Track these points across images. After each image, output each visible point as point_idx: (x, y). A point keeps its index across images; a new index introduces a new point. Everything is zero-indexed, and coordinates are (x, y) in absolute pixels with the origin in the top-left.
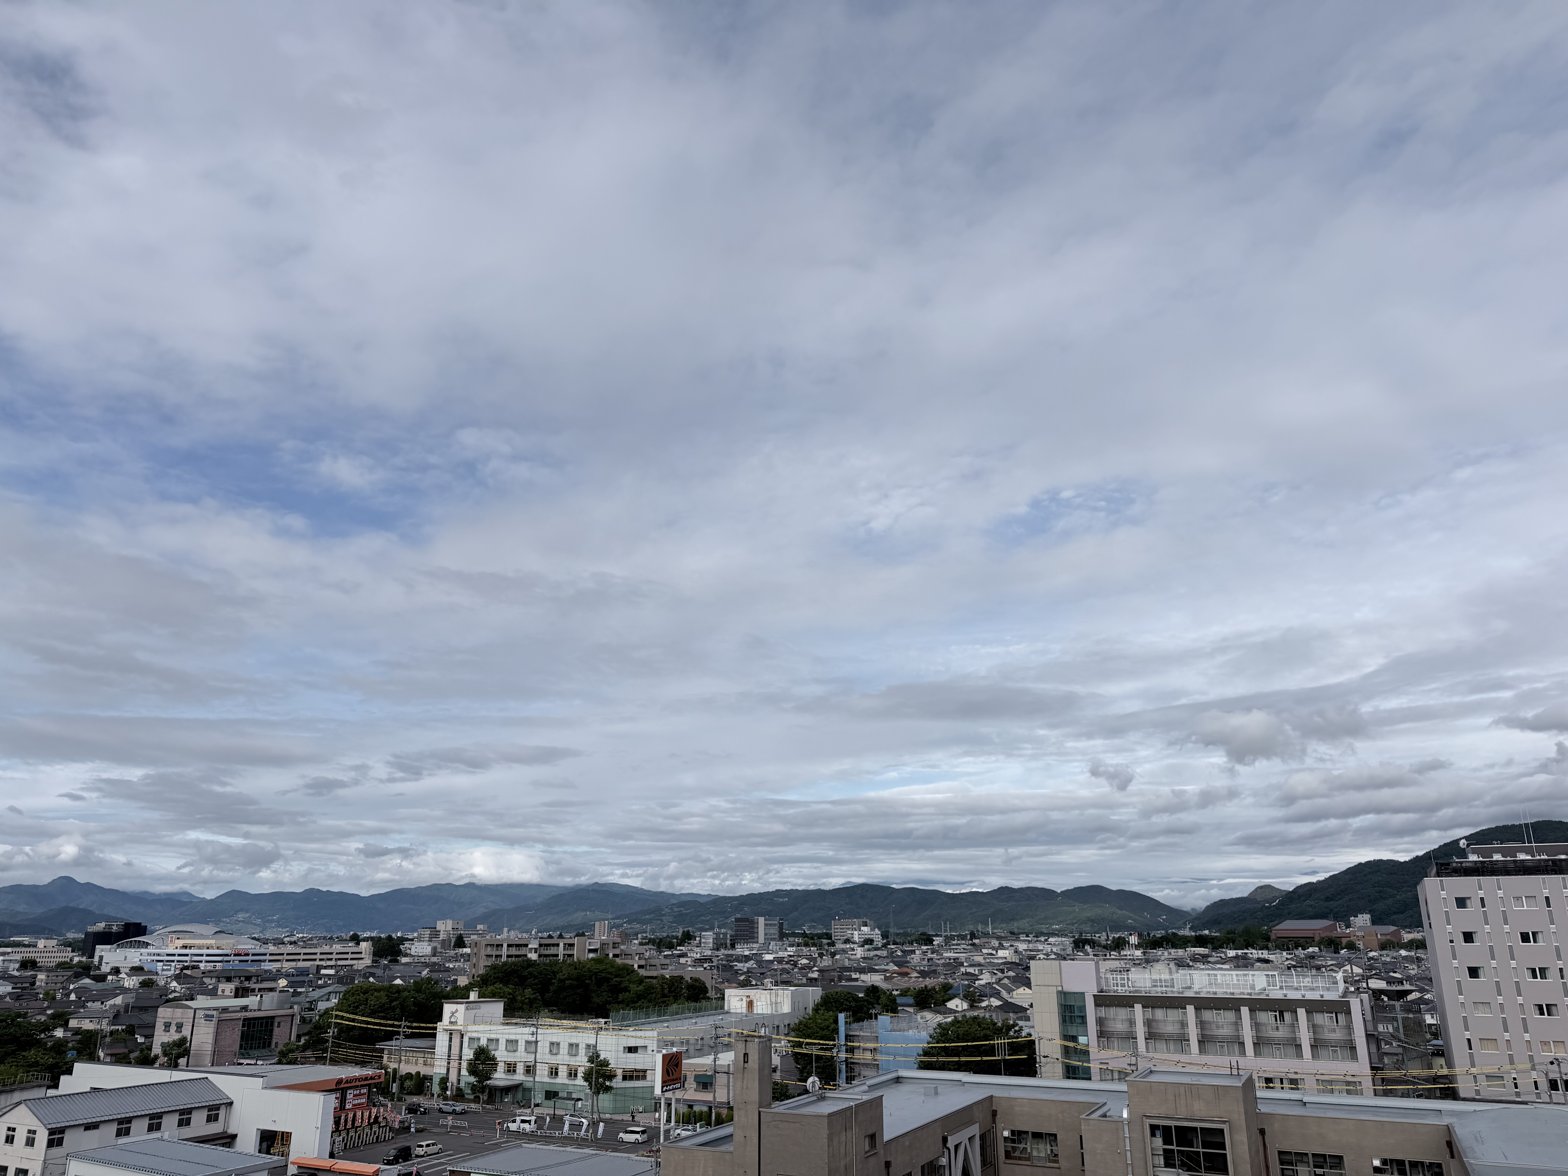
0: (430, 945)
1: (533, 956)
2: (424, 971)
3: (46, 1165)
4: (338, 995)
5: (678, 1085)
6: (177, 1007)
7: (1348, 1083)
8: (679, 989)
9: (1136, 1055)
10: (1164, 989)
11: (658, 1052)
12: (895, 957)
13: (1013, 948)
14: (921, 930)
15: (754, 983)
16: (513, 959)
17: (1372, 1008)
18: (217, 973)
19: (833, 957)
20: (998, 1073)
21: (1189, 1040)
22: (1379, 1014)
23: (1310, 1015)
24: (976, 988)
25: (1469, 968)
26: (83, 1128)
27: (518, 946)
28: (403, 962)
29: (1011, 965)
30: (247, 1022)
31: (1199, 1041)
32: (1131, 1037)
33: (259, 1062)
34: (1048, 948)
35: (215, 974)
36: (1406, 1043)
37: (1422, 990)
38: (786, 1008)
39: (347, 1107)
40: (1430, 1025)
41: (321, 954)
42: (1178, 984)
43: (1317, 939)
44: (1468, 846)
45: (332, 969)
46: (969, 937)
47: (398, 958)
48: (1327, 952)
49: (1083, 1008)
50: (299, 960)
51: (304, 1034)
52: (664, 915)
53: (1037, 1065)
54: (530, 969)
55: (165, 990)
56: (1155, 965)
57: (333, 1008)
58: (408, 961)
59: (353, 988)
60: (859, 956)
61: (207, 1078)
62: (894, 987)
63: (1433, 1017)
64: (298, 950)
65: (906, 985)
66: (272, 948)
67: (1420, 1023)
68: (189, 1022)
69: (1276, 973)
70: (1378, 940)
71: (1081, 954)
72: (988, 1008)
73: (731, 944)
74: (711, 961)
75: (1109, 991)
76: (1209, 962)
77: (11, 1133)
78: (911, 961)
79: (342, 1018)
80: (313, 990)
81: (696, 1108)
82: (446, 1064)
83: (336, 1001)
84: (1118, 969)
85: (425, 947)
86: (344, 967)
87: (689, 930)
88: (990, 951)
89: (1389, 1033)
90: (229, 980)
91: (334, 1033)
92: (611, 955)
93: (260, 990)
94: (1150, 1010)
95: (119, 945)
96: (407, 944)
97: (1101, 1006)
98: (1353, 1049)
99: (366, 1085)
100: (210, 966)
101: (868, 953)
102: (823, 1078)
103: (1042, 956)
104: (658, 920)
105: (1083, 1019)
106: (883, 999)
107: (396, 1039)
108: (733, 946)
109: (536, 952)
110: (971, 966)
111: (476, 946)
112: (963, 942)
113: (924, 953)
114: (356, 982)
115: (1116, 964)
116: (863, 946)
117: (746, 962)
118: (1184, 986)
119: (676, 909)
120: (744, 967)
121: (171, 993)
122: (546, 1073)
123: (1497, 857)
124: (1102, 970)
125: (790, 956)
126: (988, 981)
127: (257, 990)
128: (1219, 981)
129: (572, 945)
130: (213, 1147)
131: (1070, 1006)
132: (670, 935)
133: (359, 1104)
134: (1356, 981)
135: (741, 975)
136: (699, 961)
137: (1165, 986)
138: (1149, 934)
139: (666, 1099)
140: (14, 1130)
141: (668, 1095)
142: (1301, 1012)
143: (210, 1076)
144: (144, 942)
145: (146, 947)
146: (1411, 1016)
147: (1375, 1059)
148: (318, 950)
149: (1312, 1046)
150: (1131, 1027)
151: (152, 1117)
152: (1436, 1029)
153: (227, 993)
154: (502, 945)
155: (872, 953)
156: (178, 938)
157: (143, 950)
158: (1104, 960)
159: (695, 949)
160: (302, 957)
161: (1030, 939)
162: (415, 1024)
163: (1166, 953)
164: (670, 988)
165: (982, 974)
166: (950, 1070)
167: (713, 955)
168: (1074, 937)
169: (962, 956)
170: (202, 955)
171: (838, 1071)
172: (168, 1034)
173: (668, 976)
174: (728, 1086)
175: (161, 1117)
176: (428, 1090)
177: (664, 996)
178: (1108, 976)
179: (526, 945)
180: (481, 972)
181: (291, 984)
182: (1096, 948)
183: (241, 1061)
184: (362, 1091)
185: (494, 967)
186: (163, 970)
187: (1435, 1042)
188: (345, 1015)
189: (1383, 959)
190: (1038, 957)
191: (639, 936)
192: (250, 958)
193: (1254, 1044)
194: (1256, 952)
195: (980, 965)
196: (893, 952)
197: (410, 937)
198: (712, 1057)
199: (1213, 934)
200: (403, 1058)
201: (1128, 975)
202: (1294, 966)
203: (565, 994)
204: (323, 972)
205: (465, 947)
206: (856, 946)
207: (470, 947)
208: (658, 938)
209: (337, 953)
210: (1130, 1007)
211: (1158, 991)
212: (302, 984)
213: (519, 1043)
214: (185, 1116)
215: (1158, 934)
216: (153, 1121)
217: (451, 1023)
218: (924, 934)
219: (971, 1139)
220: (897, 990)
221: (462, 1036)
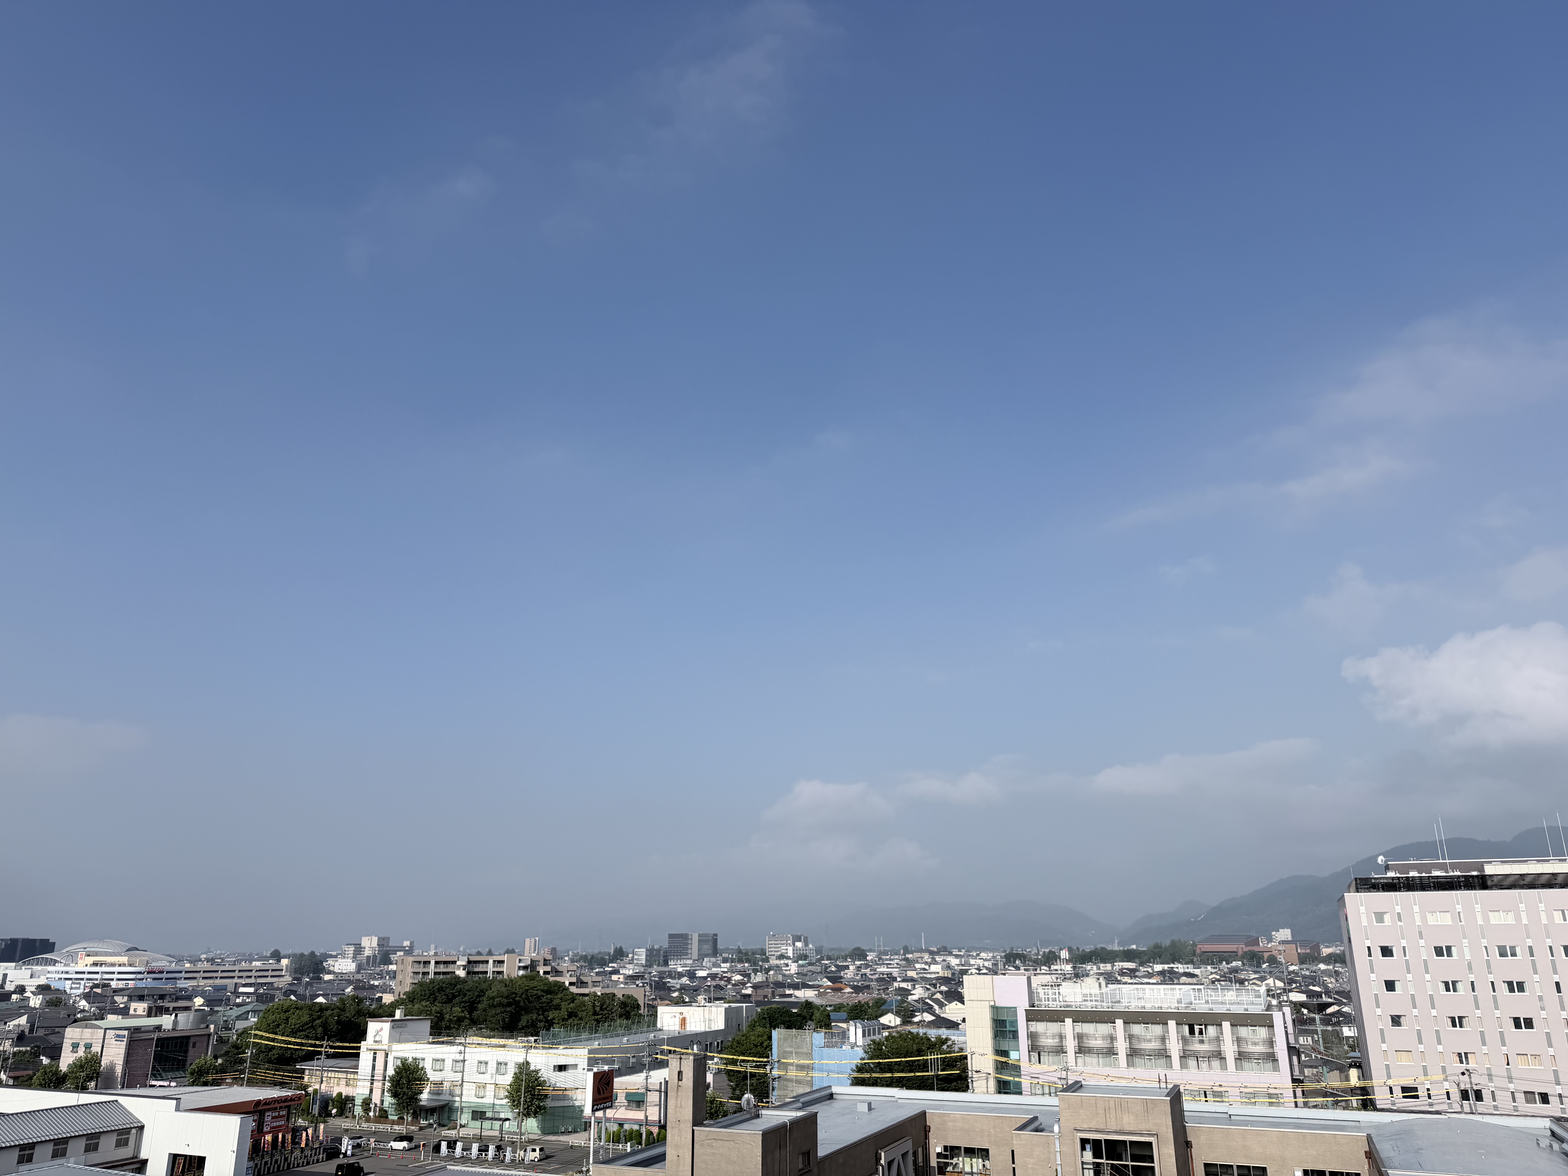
0: (353, 962)
1: (461, 973)
2: (347, 988)
4: (257, 1013)
5: (609, 1104)
6: (86, 1027)
7: (1270, 1096)
8: (611, 1007)
9: (1067, 1070)
10: (1094, 1003)
11: (589, 1070)
12: (828, 973)
13: (945, 963)
14: (855, 945)
15: (687, 1000)
16: (441, 977)
17: (1294, 1021)
18: (130, 991)
19: (767, 973)
20: (930, 1088)
21: (1117, 1054)
22: (1299, 1027)
23: (1235, 1028)
24: (909, 1003)
25: (1385, 981)
27: (445, 963)
28: (325, 979)
29: (945, 980)
30: (161, 1042)
31: (1127, 1055)
32: (1060, 1050)
33: (173, 1084)
34: (981, 962)
35: (127, 992)
36: (1326, 1055)
37: (1340, 1003)
38: (719, 1024)
39: (265, 1130)
40: (1348, 1038)
41: (240, 971)
42: (1107, 998)
43: (1240, 953)
45: (251, 987)
46: (902, 952)
47: (321, 975)
48: (1250, 965)
49: (1014, 1023)
50: (217, 978)
51: (221, 1056)
53: (969, 1080)
54: (458, 987)
55: (74, 1009)
56: (1086, 979)
57: (251, 1028)
58: (332, 978)
59: (273, 1006)
60: (793, 972)
61: (117, 1101)
62: (828, 1003)
63: (1350, 1030)
64: (214, 968)
65: (839, 1001)
66: (188, 965)
67: (1338, 1035)
68: (98, 1043)
69: (1202, 987)
70: (1299, 954)
71: (1013, 969)
72: (920, 1023)
73: (664, 961)
74: (642, 977)
75: (1040, 1006)
76: (1137, 976)
78: (845, 976)
79: (261, 1037)
80: (231, 1009)
81: (627, 1127)
82: (369, 1084)
83: (256, 1020)
84: (1050, 984)
85: (349, 964)
86: (264, 985)
87: (621, 948)
88: (923, 966)
89: (1309, 1045)
90: (141, 998)
91: (252, 1053)
92: (541, 973)
93: (175, 1009)
94: (1080, 1024)
95: (24, 962)
96: (330, 961)
97: (1033, 1021)
98: (1275, 1060)
99: (286, 1107)
100: (121, 984)
101: (802, 968)
102: (756, 1096)
103: (974, 971)
105: (1015, 1035)
106: (817, 1015)
107: (318, 1059)
108: (666, 963)
109: (464, 969)
110: (904, 981)
111: (402, 963)
112: (897, 957)
113: (859, 968)
114: (277, 1000)
115: (1047, 979)
116: (797, 962)
117: (679, 979)
118: (1114, 1000)
120: (677, 983)
121: (79, 1012)
122: (473, 1092)
123: (1413, 874)
124: (1034, 985)
125: (724, 972)
126: (921, 996)
127: (171, 1009)
128: (1147, 996)
129: (503, 962)
130: (122, 1173)
131: (1003, 1020)
132: (602, 951)
133: (279, 1126)
134: (1277, 994)
135: (674, 991)
136: (632, 978)
137: (1095, 1001)
138: (1078, 949)
139: (595, 1118)
141: (600, 1114)
142: (1226, 1025)
143: (120, 1099)
144: (51, 959)
145: (54, 965)
146: (1330, 1028)
147: (1296, 1072)
148: (236, 968)
149: (1236, 1059)
150: (1061, 1041)
151: (57, 1142)
152: (1354, 1041)
153: (140, 1012)
154: (429, 962)
155: (805, 969)
156: (89, 955)
157: (50, 968)
158: (1035, 975)
159: (627, 966)
160: (219, 974)
161: (962, 953)
162: (338, 1044)
163: (1095, 967)
164: (602, 1006)
165: (914, 988)
166: (883, 1086)
167: (647, 972)
168: (1005, 951)
169: (895, 972)
170: (114, 973)
171: (771, 1088)
172: (75, 1055)
173: (599, 994)
174: (660, 1105)
175: (67, 1143)
176: (349, 1112)
177: (595, 1014)
178: (1038, 991)
179: (454, 962)
180: (407, 990)
181: (209, 1002)
182: (1027, 962)
183: (154, 1083)
184: (281, 1113)
185: (421, 984)
186: (71, 988)
187: (1352, 1054)
188: (264, 1034)
189: (1303, 973)
190: (970, 972)
191: (570, 952)
192: (165, 975)
193: (1181, 1057)
194: (1182, 966)
195: (912, 980)
196: (827, 968)
197: (334, 953)
198: (644, 1075)
199: (1140, 949)
200: (324, 1079)
201: (1059, 989)
202: (1219, 980)
203: (494, 1012)
204: (242, 990)
205: (391, 964)
206: (790, 962)
207: (396, 964)
208: (589, 955)
209: (257, 971)
210: (1060, 1022)
211: (1089, 1006)
212: (219, 1002)
213: (446, 1062)
214: (92, 1141)
215: (1087, 948)
216: (58, 1147)
217: (376, 1042)
218: (858, 949)
219: (904, 1155)
220: (830, 1006)
221: (387, 1055)
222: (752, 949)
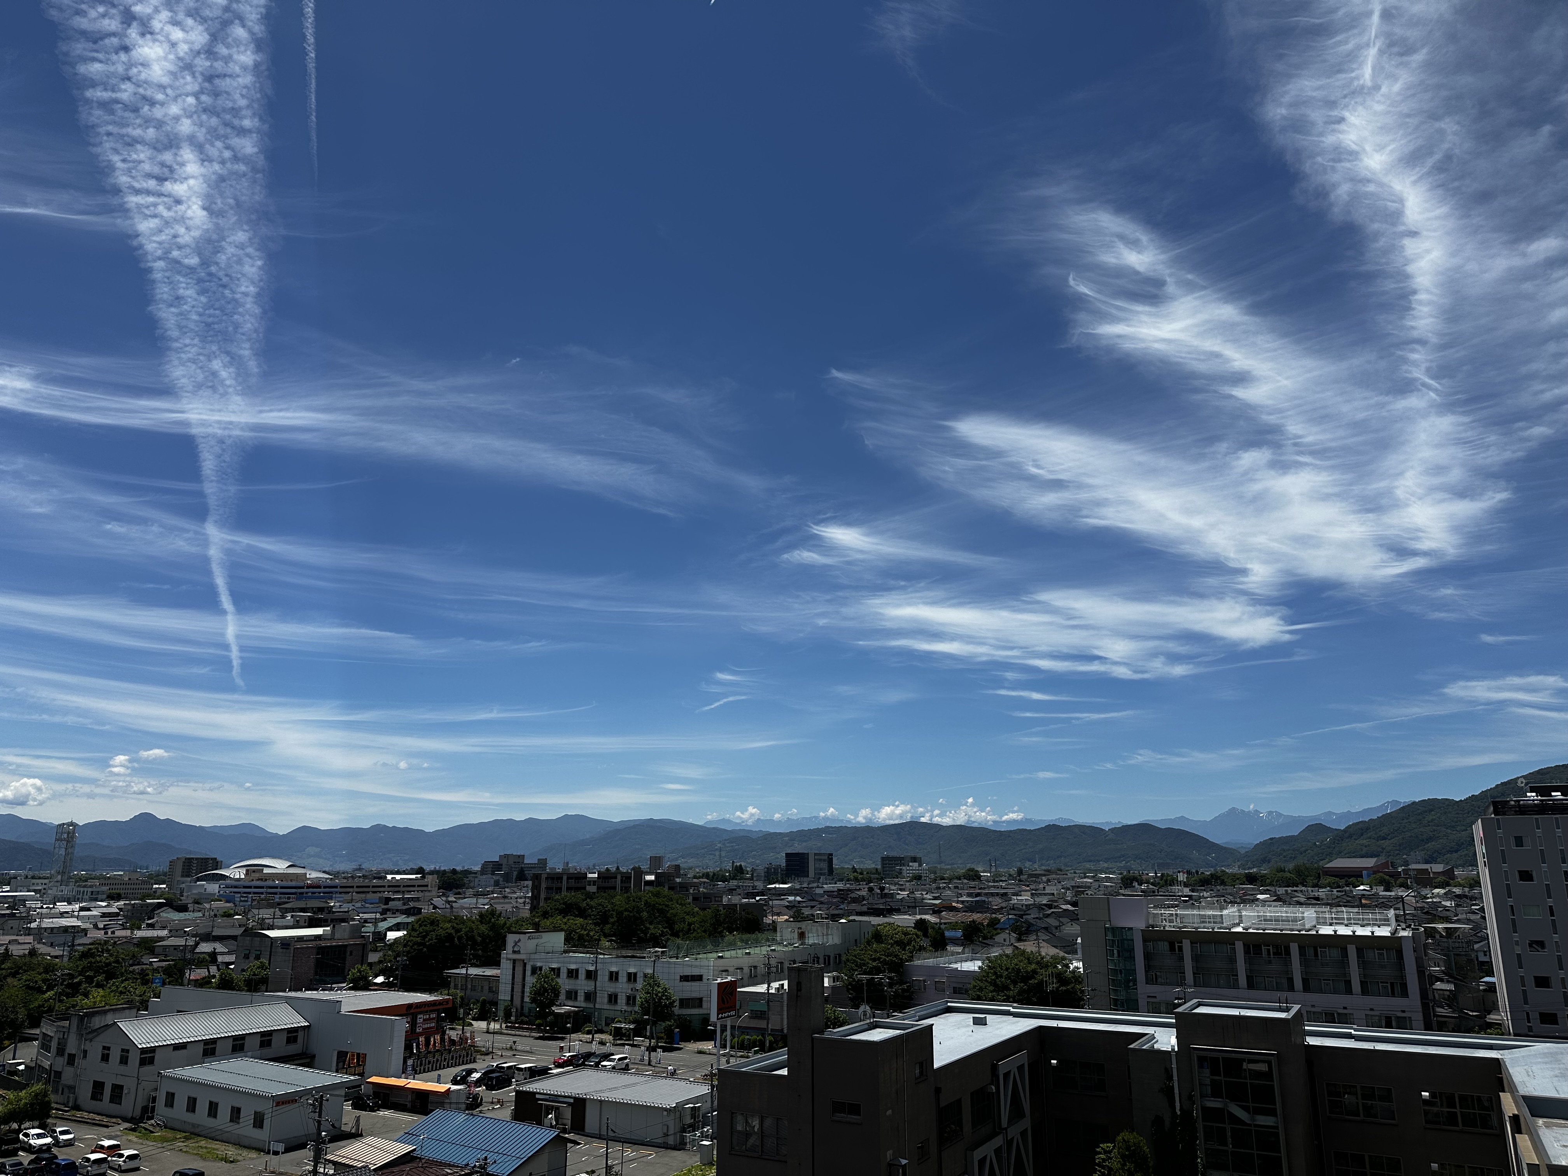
0: (492, 878)
1: (592, 889)
3: (140, 1081)
5: (733, 1013)
6: (255, 936)
8: (733, 918)
10: (1213, 925)
11: (714, 981)
14: (969, 866)
16: (573, 891)
21: (1237, 976)
23: (1359, 950)
24: (1023, 922)
26: (172, 1047)
27: (577, 879)
30: (321, 950)
31: (1247, 977)
32: (1177, 970)
33: (334, 989)
38: (837, 940)
39: (418, 1030)
40: (1483, 963)
42: (1227, 920)
44: (1526, 784)
46: (1016, 874)
47: (463, 890)
49: (1131, 944)
50: (368, 892)
52: (717, 849)
54: (589, 901)
58: (473, 893)
59: (420, 919)
62: (942, 922)
63: (1485, 955)
64: (367, 883)
65: (953, 919)
66: (342, 881)
68: (266, 951)
69: (1326, 910)
71: (1129, 891)
72: (1036, 942)
74: (762, 894)
75: (1157, 926)
77: (106, 1052)
81: (751, 1035)
82: (510, 991)
83: (405, 931)
84: (1167, 906)
85: (488, 880)
87: (741, 865)
88: (1038, 887)
92: (667, 888)
93: (332, 920)
94: (1198, 945)
96: (471, 878)
97: (1150, 941)
98: (1403, 985)
99: (435, 1010)
100: (284, 898)
104: (711, 854)
105: (1131, 953)
106: (932, 933)
107: (463, 967)
109: (594, 885)
111: (537, 879)
112: (1011, 878)
115: (1164, 901)
116: (911, 881)
118: (1233, 922)
119: (728, 845)
122: (606, 1000)
125: (840, 890)
126: (1036, 917)
127: (329, 921)
129: (630, 878)
130: (293, 1067)
132: (723, 870)
133: (431, 1028)
136: (752, 895)
137: (1214, 923)
138: (1197, 872)
139: (721, 1025)
140: (108, 1049)
141: (724, 1022)
142: (1351, 948)
144: (221, 874)
145: (225, 880)
149: (1361, 981)
150: (1179, 961)
151: (236, 1038)
154: (562, 878)
156: (254, 872)
157: (221, 883)
158: (1153, 897)
160: (371, 889)
163: (1214, 890)
166: (999, 1001)
168: (1122, 874)
170: (277, 888)
172: (247, 961)
174: (781, 1013)
175: (244, 1039)
176: (494, 1015)
178: (1156, 912)
179: (585, 878)
182: (1145, 885)
184: (431, 1016)
185: (555, 898)
186: (241, 901)
191: (693, 870)
192: (322, 890)
193: (1303, 979)
194: (1306, 889)
197: (474, 870)
198: (766, 986)
199: (1262, 871)
200: (469, 985)
201: (1176, 911)
205: (526, 880)
206: (904, 881)
207: (531, 880)
208: (711, 872)
209: (404, 886)
211: (1206, 927)
213: (580, 972)
214: (266, 1038)
215: (1207, 871)
216: (237, 1042)
217: (514, 952)
218: (972, 870)
219: (1020, 1068)
220: (945, 924)
221: (525, 965)
222: (867, 869)
